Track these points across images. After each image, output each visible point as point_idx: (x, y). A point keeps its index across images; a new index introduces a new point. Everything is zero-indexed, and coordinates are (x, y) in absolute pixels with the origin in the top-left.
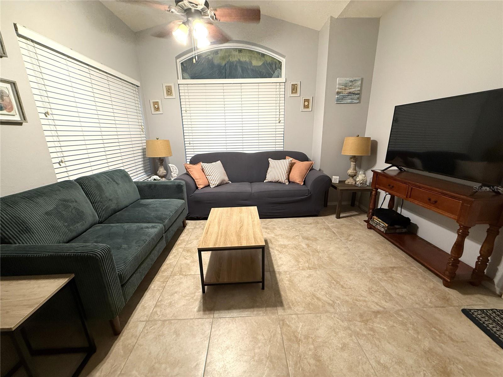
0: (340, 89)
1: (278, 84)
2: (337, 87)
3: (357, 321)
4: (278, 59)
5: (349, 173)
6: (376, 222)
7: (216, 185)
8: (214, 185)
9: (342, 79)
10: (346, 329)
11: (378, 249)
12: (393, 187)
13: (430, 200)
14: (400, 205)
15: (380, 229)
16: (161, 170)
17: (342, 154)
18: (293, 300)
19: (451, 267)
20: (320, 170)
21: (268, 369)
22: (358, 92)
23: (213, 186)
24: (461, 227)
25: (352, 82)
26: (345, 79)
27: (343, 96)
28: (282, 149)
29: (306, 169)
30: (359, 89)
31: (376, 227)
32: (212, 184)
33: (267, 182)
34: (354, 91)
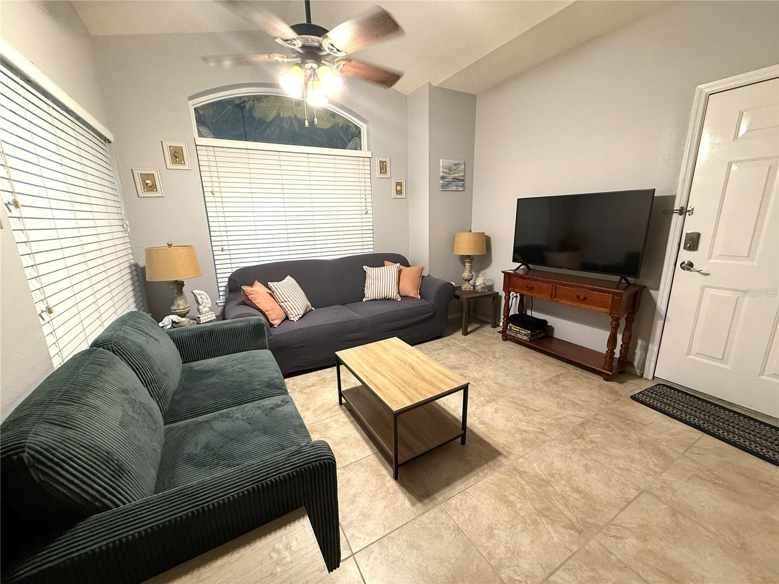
0: (445, 173)
1: (362, 159)
2: (441, 170)
3: (574, 439)
4: (355, 123)
5: (466, 277)
6: (515, 330)
7: (301, 316)
8: (296, 316)
9: (445, 161)
10: (574, 450)
11: (531, 361)
12: (532, 288)
13: (578, 297)
14: (529, 308)
15: (521, 338)
16: (181, 303)
17: (454, 253)
18: (505, 443)
19: (609, 360)
20: (429, 276)
21: (549, 525)
22: (462, 178)
23: (296, 318)
24: (613, 319)
25: (456, 165)
26: (449, 161)
27: (448, 182)
28: (372, 250)
29: (418, 276)
30: (463, 174)
31: (516, 336)
32: (294, 315)
33: (369, 300)
34: (458, 177)
